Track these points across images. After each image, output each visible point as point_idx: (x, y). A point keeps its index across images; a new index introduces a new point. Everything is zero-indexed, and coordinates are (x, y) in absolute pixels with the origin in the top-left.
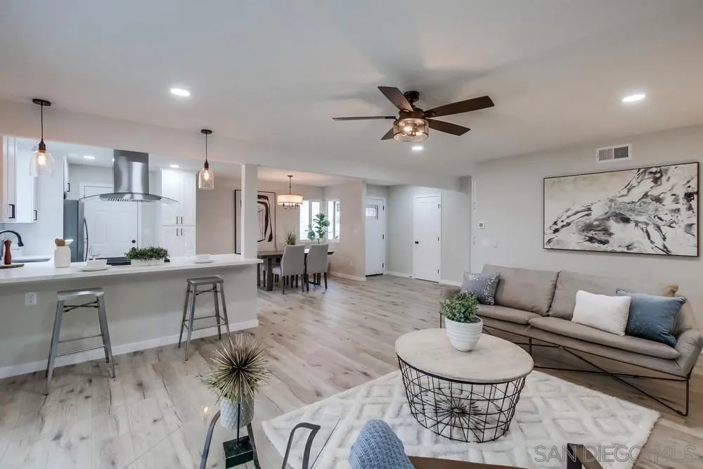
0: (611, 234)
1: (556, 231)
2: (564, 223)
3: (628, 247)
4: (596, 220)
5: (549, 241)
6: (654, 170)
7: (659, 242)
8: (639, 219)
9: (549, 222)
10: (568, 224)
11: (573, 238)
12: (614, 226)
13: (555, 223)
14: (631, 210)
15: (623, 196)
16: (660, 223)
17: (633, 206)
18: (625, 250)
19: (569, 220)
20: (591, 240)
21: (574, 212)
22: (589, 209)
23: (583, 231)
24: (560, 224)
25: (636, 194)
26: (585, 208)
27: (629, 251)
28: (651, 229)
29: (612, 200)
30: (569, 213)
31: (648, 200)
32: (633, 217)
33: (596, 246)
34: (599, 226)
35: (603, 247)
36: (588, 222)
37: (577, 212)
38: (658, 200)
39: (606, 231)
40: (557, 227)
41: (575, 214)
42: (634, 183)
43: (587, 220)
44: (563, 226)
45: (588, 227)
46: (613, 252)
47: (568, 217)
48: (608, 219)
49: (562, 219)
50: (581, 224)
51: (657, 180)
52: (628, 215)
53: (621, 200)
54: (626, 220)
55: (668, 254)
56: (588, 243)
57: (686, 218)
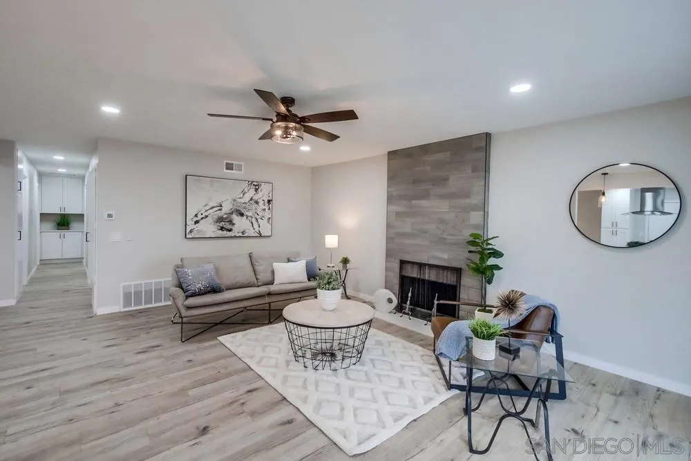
0: (234, 224)
1: (197, 222)
2: (203, 216)
3: (243, 233)
4: (225, 214)
5: (191, 231)
6: (255, 183)
7: (257, 229)
8: (248, 214)
9: (190, 215)
10: (206, 217)
11: (208, 228)
12: (236, 218)
13: (196, 216)
14: (245, 208)
15: (240, 198)
16: (258, 217)
17: (245, 205)
18: (241, 235)
19: (207, 214)
20: (222, 229)
21: (210, 207)
22: (221, 206)
23: (217, 222)
24: (200, 217)
25: (247, 198)
26: (218, 205)
27: (243, 236)
28: (254, 220)
29: (234, 200)
30: (207, 208)
31: (252, 202)
32: (246, 213)
33: (225, 233)
34: (226, 218)
35: (229, 234)
36: (220, 215)
37: (213, 208)
38: (257, 202)
39: (231, 222)
40: (196, 219)
41: (211, 209)
42: (246, 190)
43: (220, 214)
44: (202, 218)
45: (220, 219)
46: (235, 237)
47: (206, 211)
48: (232, 213)
49: (202, 212)
50: (216, 217)
51: (256, 190)
52: (243, 211)
53: (239, 200)
54: (242, 215)
55: (260, 236)
56: (220, 232)
57: (267, 214)
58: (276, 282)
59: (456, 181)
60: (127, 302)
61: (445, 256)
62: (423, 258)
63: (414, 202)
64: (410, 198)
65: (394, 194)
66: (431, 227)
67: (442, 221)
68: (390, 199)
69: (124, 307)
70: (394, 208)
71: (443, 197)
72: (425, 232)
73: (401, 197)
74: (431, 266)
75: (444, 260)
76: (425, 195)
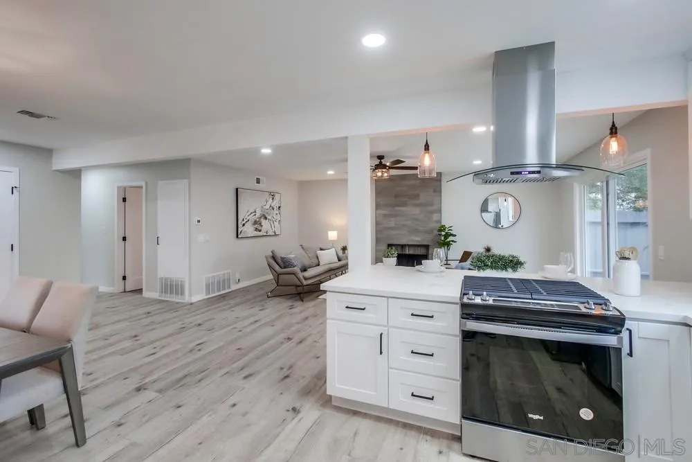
0: (262, 226)
1: (243, 225)
3: (266, 232)
4: (258, 218)
5: (240, 233)
6: (272, 194)
7: (273, 229)
9: (240, 220)
10: (248, 220)
11: (249, 229)
12: (263, 222)
13: (243, 220)
14: (267, 213)
15: (265, 205)
16: (274, 220)
19: (248, 218)
20: (256, 230)
22: (255, 212)
23: (254, 225)
24: (245, 220)
25: (268, 205)
27: (267, 235)
28: (272, 222)
29: (262, 207)
30: (249, 213)
31: (271, 208)
32: (269, 217)
33: (258, 233)
34: (258, 221)
35: (260, 234)
36: (255, 219)
37: (251, 213)
38: (273, 209)
39: (261, 224)
40: (243, 223)
42: (268, 199)
44: (246, 222)
45: (255, 222)
46: (263, 236)
47: (248, 216)
48: (261, 217)
49: (246, 217)
50: (253, 220)
51: (273, 199)
52: (267, 216)
53: (265, 207)
54: (266, 218)
55: (276, 235)
56: (255, 232)
57: (278, 217)
58: (321, 264)
59: (424, 196)
60: (208, 292)
61: (419, 239)
62: (404, 242)
63: (397, 208)
64: (393, 206)
65: (381, 202)
66: (409, 223)
67: (417, 220)
68: (378, 206)
69: (207, 294)
70: (381, 212)
71: (416, 205)
72: (404, 225)
73: (386, 205)
74: (409, 246)
75: (418, 241)
76: (405, 204)
